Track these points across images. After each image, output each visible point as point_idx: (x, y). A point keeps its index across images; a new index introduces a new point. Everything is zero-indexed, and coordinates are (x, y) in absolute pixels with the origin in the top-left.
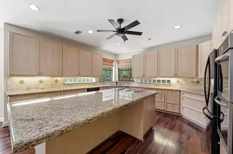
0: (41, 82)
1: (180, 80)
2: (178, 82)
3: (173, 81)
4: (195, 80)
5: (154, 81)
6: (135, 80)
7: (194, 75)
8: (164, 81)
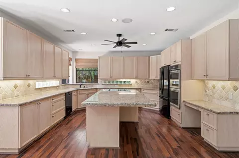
0: (16, 87)
1: (137, 80)
2: (136, 82)
3: (133, 81)
4: (147, 81)
5: (117, 82)
6: (99, 81)
7: (147, 77)
8: (125, 82)
